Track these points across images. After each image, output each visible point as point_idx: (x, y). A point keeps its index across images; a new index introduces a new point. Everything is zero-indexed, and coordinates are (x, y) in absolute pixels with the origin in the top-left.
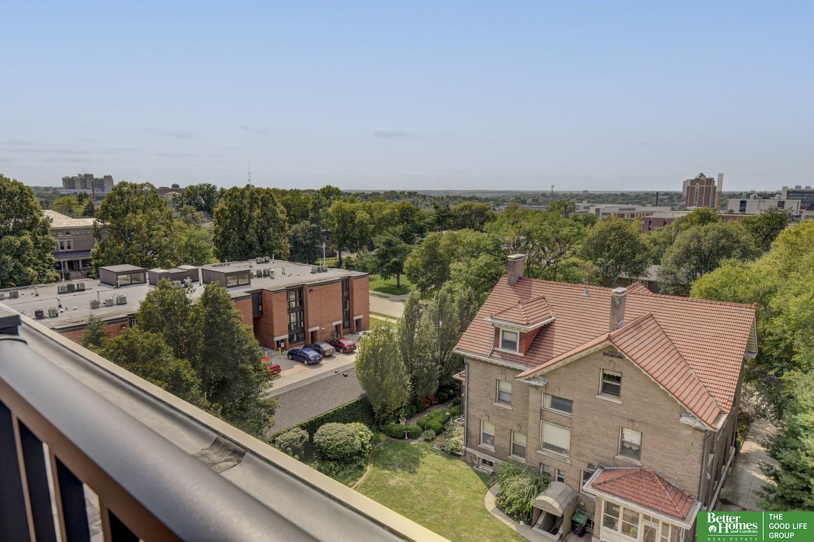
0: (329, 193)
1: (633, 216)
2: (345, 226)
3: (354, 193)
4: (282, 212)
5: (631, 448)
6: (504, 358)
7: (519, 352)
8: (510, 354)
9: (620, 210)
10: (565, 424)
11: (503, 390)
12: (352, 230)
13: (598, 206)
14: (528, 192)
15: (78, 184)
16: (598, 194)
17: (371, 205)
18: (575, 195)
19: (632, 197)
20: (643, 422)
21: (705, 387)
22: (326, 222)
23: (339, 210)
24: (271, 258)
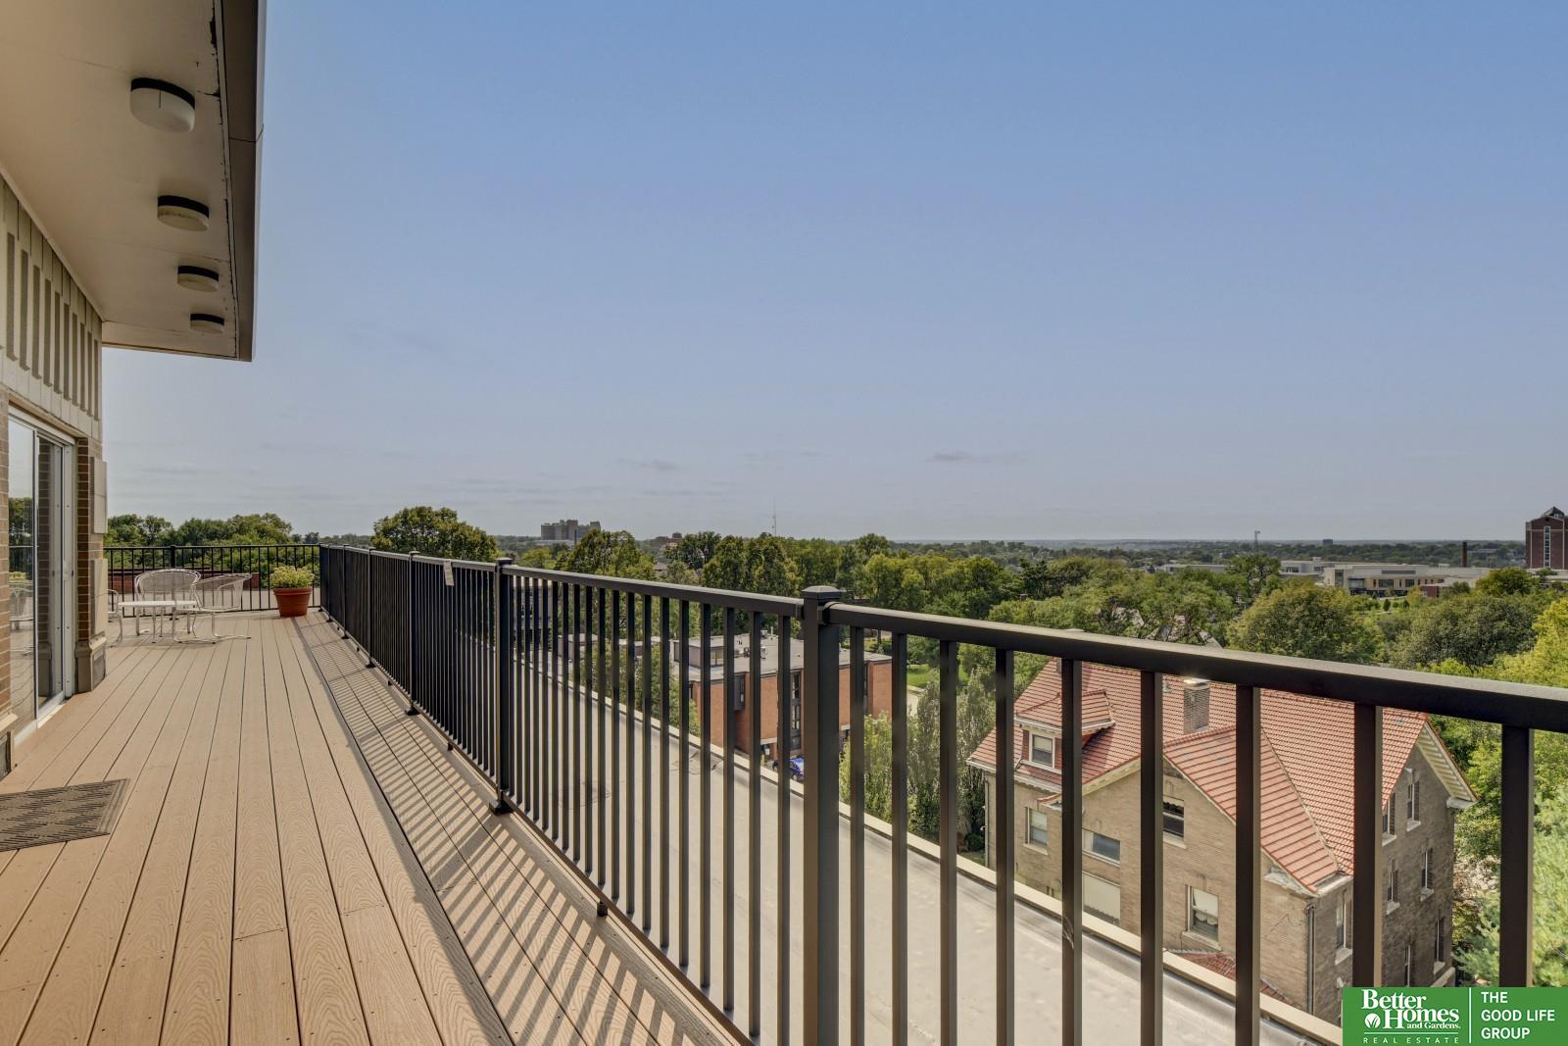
0: (870, 544)
1: (1410, 583)
2: (887, 591)
3: (925, 544)
4: (792, 570)
5: (1205, 922)
6: (1034, 775)
7: (1056, 767)
8: (1043, 770)
9: (1384, 572)
10: (1113, 878)
11: (1037, 825)
12: (897, 598)
13: (1340, 567)
14: (1218, 542)
15: (559, 533)
16: (1351, 545)
17: (926, 562)
18: (1306, 547)
19: (1421, 551)
20: (1218, 879)
21: (1322, 833)
22: (861, 586)
23: (879, 568)
24: (769, 632)
